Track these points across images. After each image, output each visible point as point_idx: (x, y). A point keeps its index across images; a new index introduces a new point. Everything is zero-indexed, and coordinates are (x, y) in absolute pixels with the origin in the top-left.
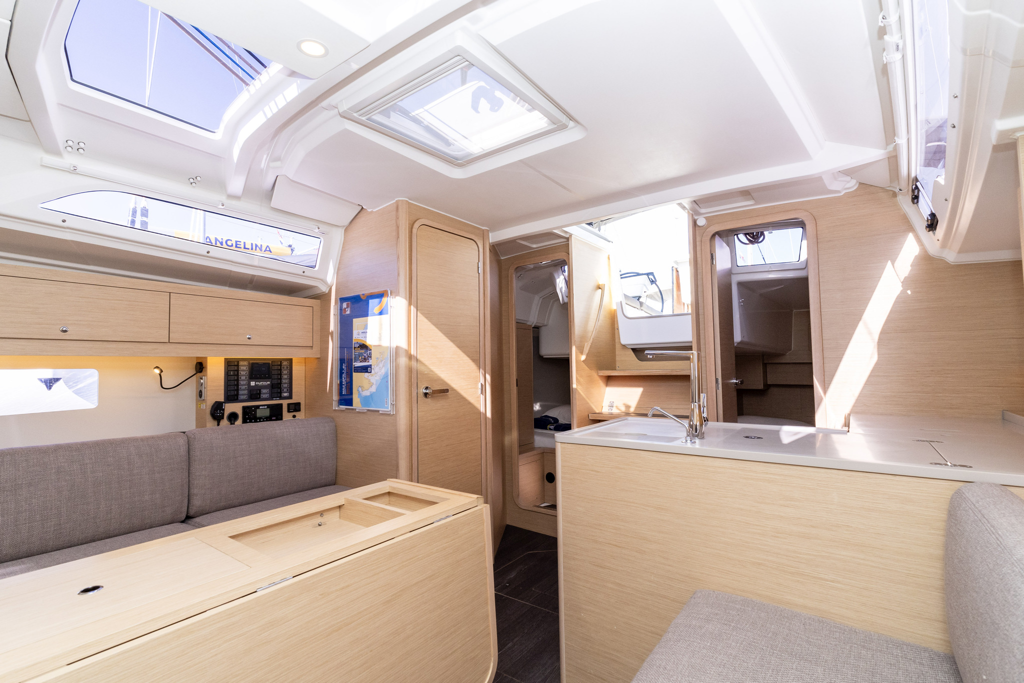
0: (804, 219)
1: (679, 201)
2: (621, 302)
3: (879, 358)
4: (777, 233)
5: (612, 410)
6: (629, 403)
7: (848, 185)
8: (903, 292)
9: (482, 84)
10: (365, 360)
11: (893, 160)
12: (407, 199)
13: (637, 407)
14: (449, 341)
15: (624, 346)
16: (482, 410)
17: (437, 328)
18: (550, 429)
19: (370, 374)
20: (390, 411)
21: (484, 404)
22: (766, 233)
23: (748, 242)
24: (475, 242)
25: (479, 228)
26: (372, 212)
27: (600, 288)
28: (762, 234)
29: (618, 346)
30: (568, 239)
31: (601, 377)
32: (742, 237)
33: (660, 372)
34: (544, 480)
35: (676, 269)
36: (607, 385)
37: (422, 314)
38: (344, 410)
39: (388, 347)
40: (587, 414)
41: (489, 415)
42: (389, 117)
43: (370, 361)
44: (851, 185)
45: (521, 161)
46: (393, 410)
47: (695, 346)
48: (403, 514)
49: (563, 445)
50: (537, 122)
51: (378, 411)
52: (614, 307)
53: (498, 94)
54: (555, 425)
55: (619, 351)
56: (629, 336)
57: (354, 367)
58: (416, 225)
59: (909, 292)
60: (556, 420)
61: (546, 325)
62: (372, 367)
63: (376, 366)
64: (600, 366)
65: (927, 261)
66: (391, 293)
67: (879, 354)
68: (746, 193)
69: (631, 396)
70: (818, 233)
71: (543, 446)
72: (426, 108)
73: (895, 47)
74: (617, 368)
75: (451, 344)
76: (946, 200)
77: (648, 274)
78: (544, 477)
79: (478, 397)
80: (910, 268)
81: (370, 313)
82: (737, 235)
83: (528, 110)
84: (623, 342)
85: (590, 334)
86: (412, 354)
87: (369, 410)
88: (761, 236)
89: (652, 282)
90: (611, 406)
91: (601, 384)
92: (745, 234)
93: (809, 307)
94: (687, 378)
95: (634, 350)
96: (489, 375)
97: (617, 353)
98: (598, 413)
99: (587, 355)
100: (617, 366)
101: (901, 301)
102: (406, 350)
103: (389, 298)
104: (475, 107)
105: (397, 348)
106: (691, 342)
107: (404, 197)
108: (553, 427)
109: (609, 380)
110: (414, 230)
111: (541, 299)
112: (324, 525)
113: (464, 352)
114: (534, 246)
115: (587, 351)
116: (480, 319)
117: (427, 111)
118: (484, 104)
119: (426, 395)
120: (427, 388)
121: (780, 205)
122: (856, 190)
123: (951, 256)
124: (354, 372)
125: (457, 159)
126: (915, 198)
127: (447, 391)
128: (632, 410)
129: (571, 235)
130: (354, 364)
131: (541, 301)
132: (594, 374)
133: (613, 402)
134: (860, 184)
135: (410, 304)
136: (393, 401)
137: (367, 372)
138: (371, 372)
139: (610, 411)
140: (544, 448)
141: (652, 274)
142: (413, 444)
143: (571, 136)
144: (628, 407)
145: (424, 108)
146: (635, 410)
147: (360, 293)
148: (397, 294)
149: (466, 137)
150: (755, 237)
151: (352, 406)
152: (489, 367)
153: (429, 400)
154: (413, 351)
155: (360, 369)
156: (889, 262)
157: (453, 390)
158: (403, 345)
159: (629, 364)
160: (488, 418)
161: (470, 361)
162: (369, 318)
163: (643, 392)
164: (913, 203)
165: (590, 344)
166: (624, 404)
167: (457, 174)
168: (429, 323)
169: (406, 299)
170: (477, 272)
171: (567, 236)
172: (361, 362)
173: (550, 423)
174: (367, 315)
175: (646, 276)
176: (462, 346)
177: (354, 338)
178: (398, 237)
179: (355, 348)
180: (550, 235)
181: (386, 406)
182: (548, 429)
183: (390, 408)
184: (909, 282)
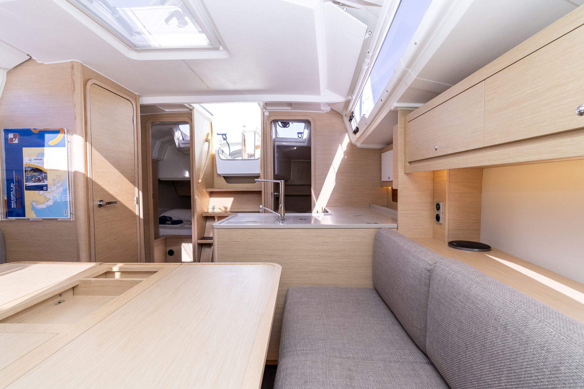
0: (310, 120)
1: (259, 102)
2: (218, 150)
3: (336, 183)
4: (295, 124)
5: (214, 210)
6: (226, 206)
7: (327, 109)
8: (344, 157)
9: (180, 10)
10: (39, 180)
11: (347, 103)
12: (82, 62)
13: (231, 209)
14: (115, 168)
15: (219, 175)
16: (137, 213)
17: (106, 159)
18: (168, 224)
19: (45, 191)
20: (70, 218)
21: (139, 211)
22: (290, 123)
23: (282, 126)
24: (131, 102)
25: (133, 93)
26: (42, 64)
27: (207, 141)
28: (288, 123)
29: (215, 175)
30: (191, 110)
31: (208, 192)
32: (280, 123)
33: (242, 190)
34: (166, 254)
35: (244, 134)
36: (210, 197)
37: (96, 149)
38: (14, 221)
39: (66, 171)
40: (201, 213)
41: (142, 216)
42: (92, 3)
43: (46, 182)
44: (328, 109)
45: (184, 61)
46: (73, 218)
47: (262, 176)
48: (141, 281)
49: (218, 230)
50: (202, 40)
51: (57, 219)
52: (214, 153)
53: (187, 18)
54: (171, 221)
55: (216, 178)
56: (222, 169)
57: (26, 186)
58: (89, 83)
59: (346, 157)
60: (171, 218)
61: (162, 160)
62: (48, 186)
63: (52, 186)
64: (207, 187)
65: (351, 145)
66: (67, 131)
67: (336, 182)
68: (290, 104)
69: (227, 202)
70: (316, 128)
71: (166, 234)
72: (132, 9)
73: (368, 64)
74: (215, 187)
75: (116, 171)
76: (366, 124)
77: (223, 135)
78: (166, 253)
79: (134, 206)
80: (346, 148)
81: (46, 144)
82: (278, 122)
83: (198, 31)
84: (219, 172)
85: (202, 168)
86: (89, 176)
87: (44, 219)
88: (288, 125)
89: (224, 139)
90: (214, 208)
91: (208, 196)
92: (282, 122)
93: (311, 159)
94: (259, 193)
95: (224, 177)
96: (141, 191)
97: (215, 179)
98: (206, 213)
99: (202, 180)
100: (215, 186)
101: (343, 160)
102: (84, 174)
103: (66, 135)
104: (167, 20)
105: (75, 173)
106: (260, 174)
107: (79, 60)
108: (170, 222)
109: (212, 194)
110: (88, 87)
111: (161, 143)
112: (63, 302)
113: (125, 176)
114: (167, 110)
115: (202, 178)
116: (135, 154)
117: (132, 11)
118: (174, 20)
119: (100, 206)
120: (101, 201)
121: (301, 112)
122: (329, 112)
123: (359, 145)
124: (26, 190)
125: (136, 46)
126: (351, 120)
127: (116, 202)
128: (228, 210)
129: (194, 108)
130: (25, 184)
131: (160, 144)
132: (204, 191)
133: (215, 206)
134: (331, 109)
135: (86, 141)
136: (73, 211)
137: (43, 190)
138: (47, 190)
139: (213, 211)
140: (167, 236)
141: (225, 135)
142: (91, 240)
143: (220, 55)
144: (226, 208)
145: (131, 8)
146: (230, 210)
147: (32, 128)
148: (74, 132)
149: (151, 33)
150: (285, 124)
151: (24, 216)
152: (141, 186)
153: (102, 209)
154: (90, 175)
155: (34, 187)
156: (340, 144)
157: (120, 202)
158: (82, 170)
159: (222, 185)
160: (141, 219)
161: (129, 182)
162: (46, 149)
163: (234, 200)
164: (349, 121)
165: (203, 174)
166: (224, 207)
167: (134, 56)
168: (101, 156)
169: (83, 137)
170: (132, 123)
171: (191, 108)
172: (34, 182)
173: (168, 220)
174: (43, 146)
175: (221, 136)
176: (123, 172)
177: (24, 163)
178: (74, 90)
179: (26, 171)
180: (182, 106)
181: (65, 215)
182: (167, 224)
183: (69, 217)
184: (346, 153)
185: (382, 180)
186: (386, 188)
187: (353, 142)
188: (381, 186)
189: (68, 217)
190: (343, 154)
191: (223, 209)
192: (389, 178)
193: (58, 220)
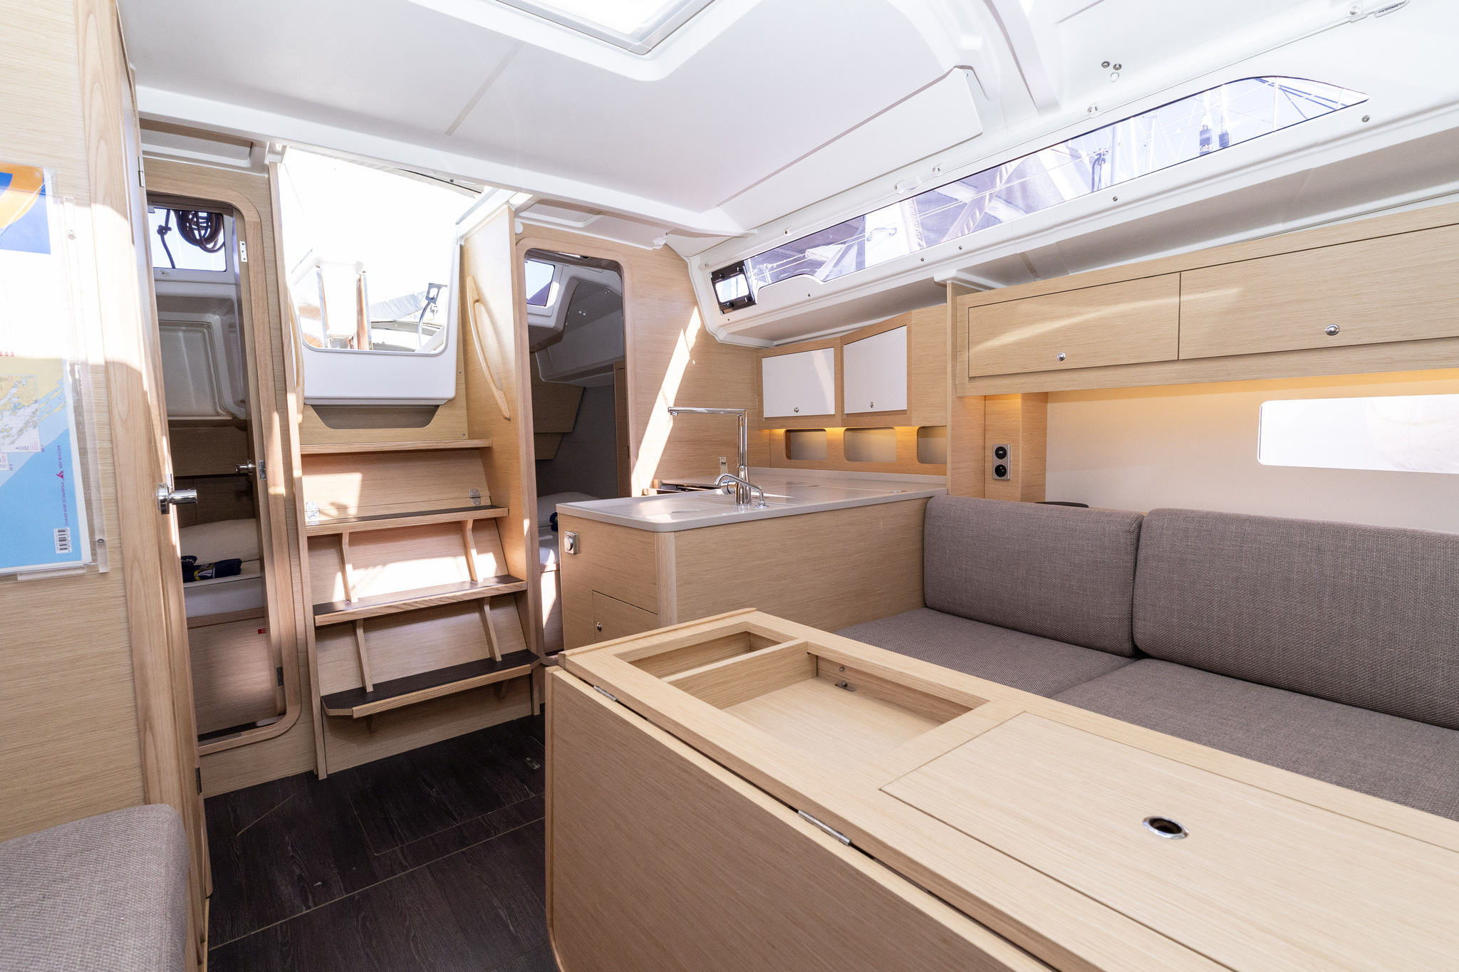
0: (622, 264)
7: (660, 243)
8: (690, 361)
13: (363, 507)
18: (203, 578)
20: (94, 564)
44: (662, 243)
46: (104, 561)
59: (694, 362)
65: (705, 336)
66: (57, 185)
69: (344, 489)
70: (634, 285)
76: (809, 295)
80: (695, 340)
95: (314, 407)
101: (689, 369)
122: (661, 249)
123: (722, 336)
126: (721, 277)
128: (352, 512)
134: (666, 245)
144: (342, 508)
156: (682, 331)
164: (712, 281)
181: (59, 552)
182: (196, 579)
183: (86, 557)
184: (695, 352)
185: (766, 415)
186: (767, 432)
187: (711, 327)
188: (760, 429)
189: (79, 558)
190: (689, 354)
191: (334, 512)
192: (797, 412)
193: (20, 578)
